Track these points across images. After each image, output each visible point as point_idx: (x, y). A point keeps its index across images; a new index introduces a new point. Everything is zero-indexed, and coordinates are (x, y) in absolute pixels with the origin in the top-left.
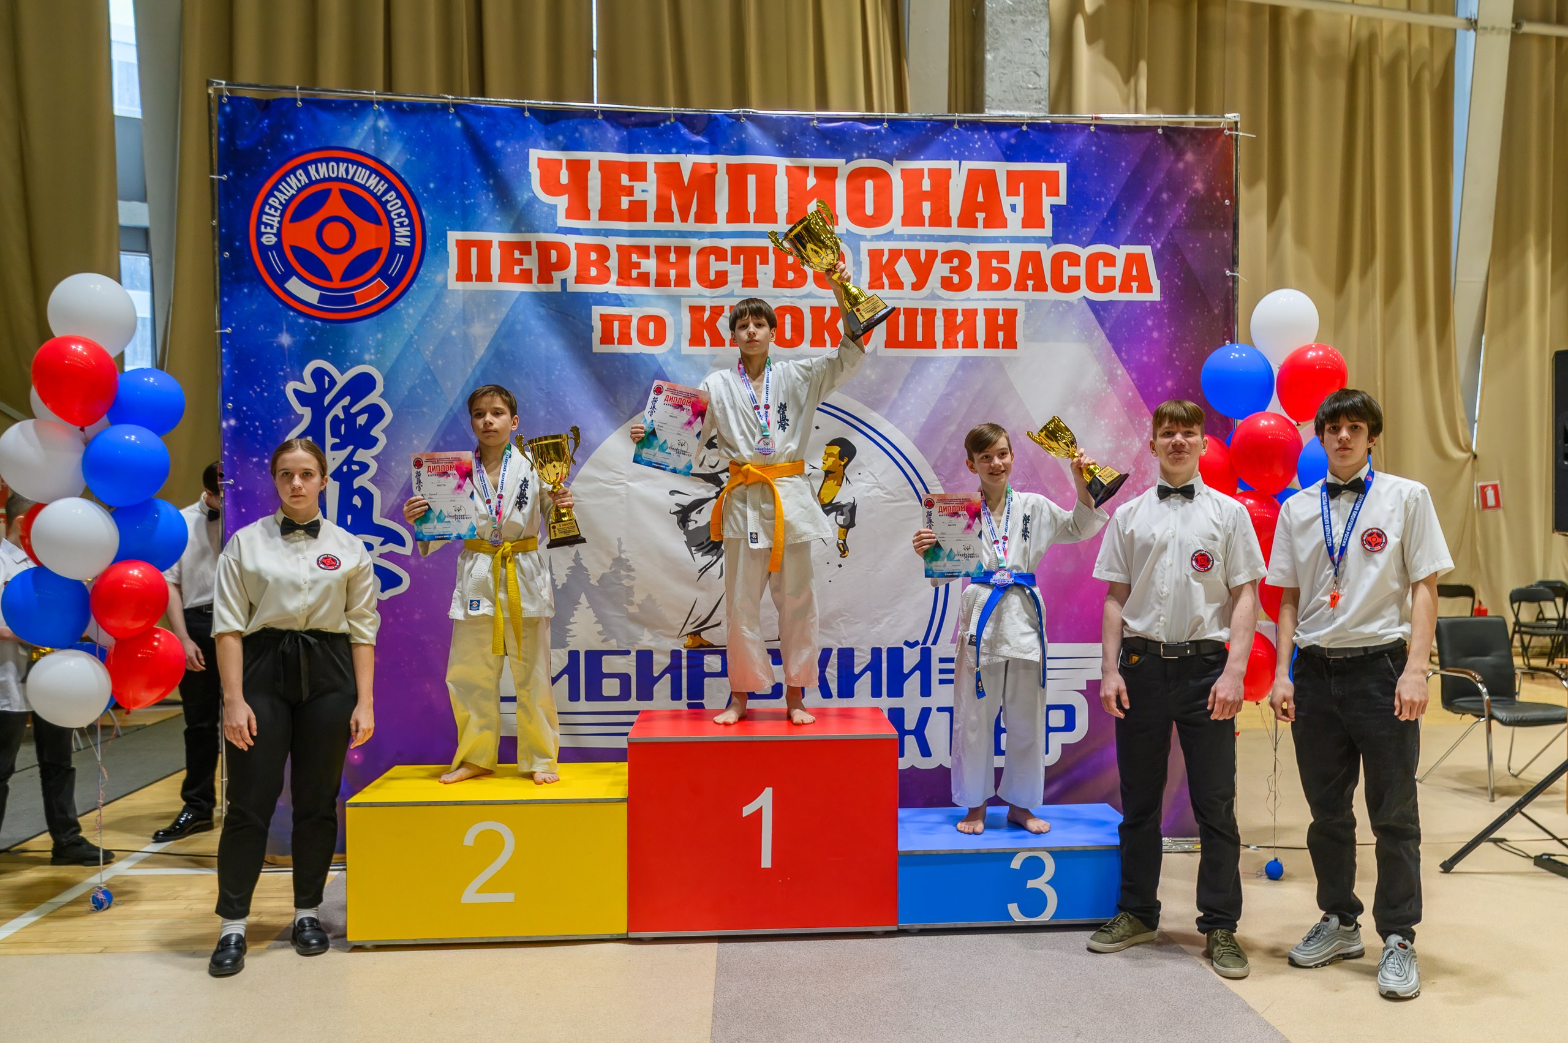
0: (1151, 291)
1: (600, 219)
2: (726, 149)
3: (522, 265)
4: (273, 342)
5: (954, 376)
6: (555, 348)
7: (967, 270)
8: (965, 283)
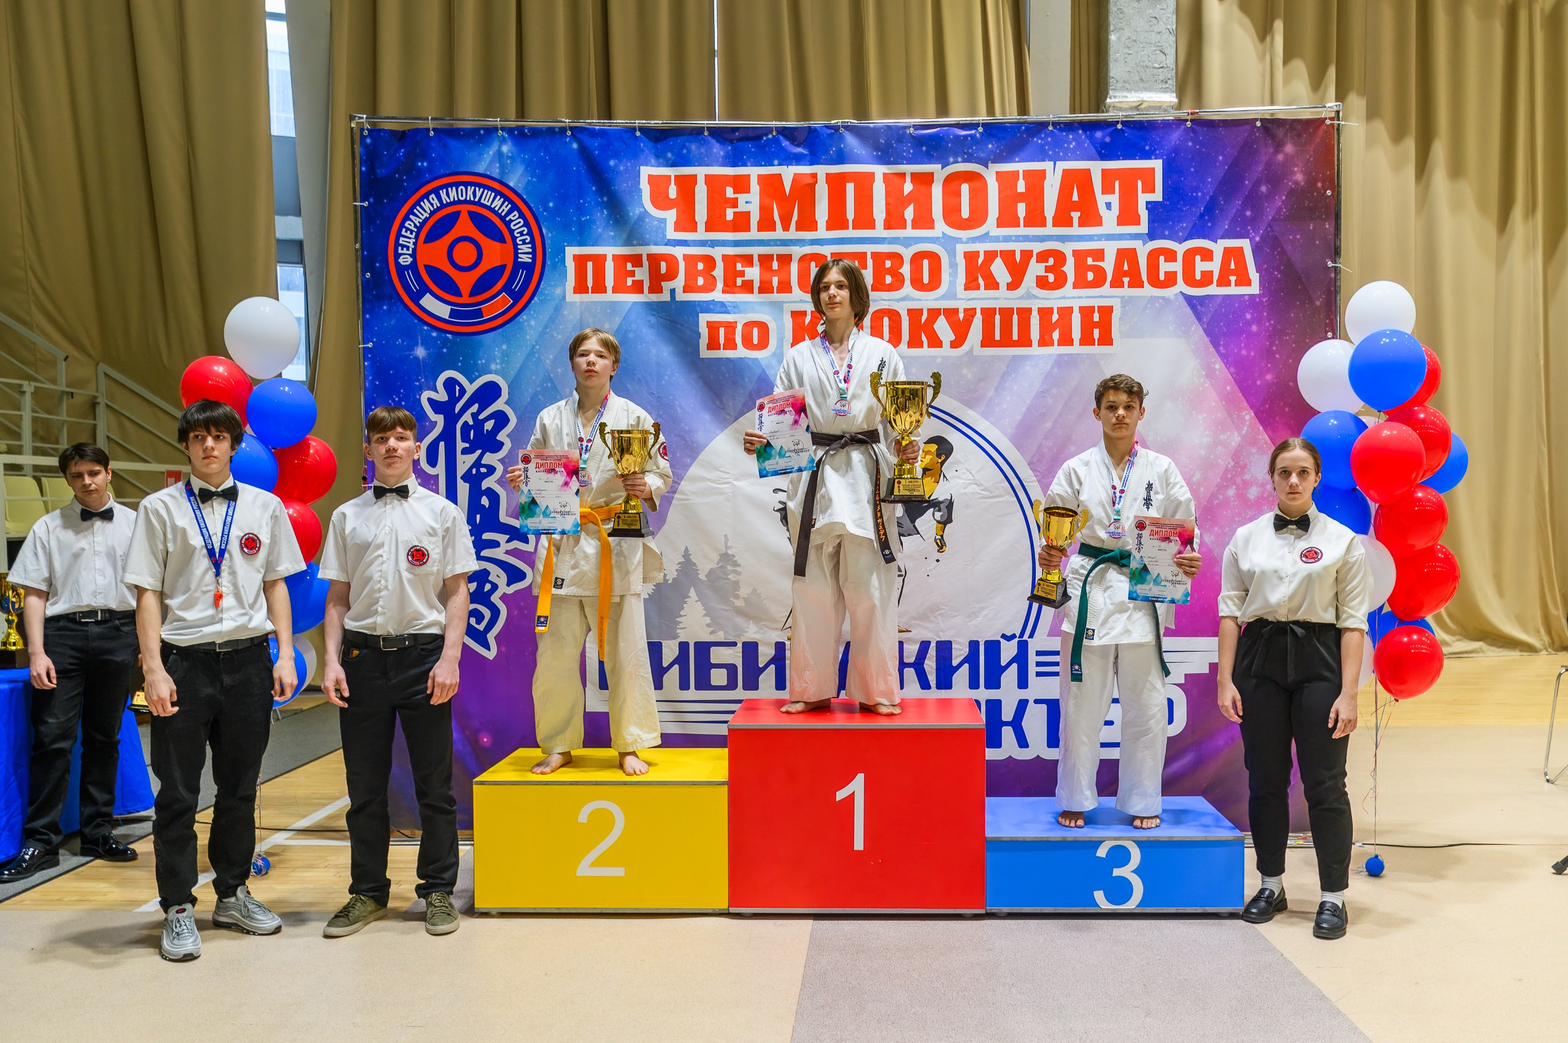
0: (1250, 285)
1: (707, 231)
2: (825, 159)
3: (634, 277)
4: (410, 355)
5: (1049, 374)
6: (665, 354)
7: (1063, 269)
8: (1060, 283)
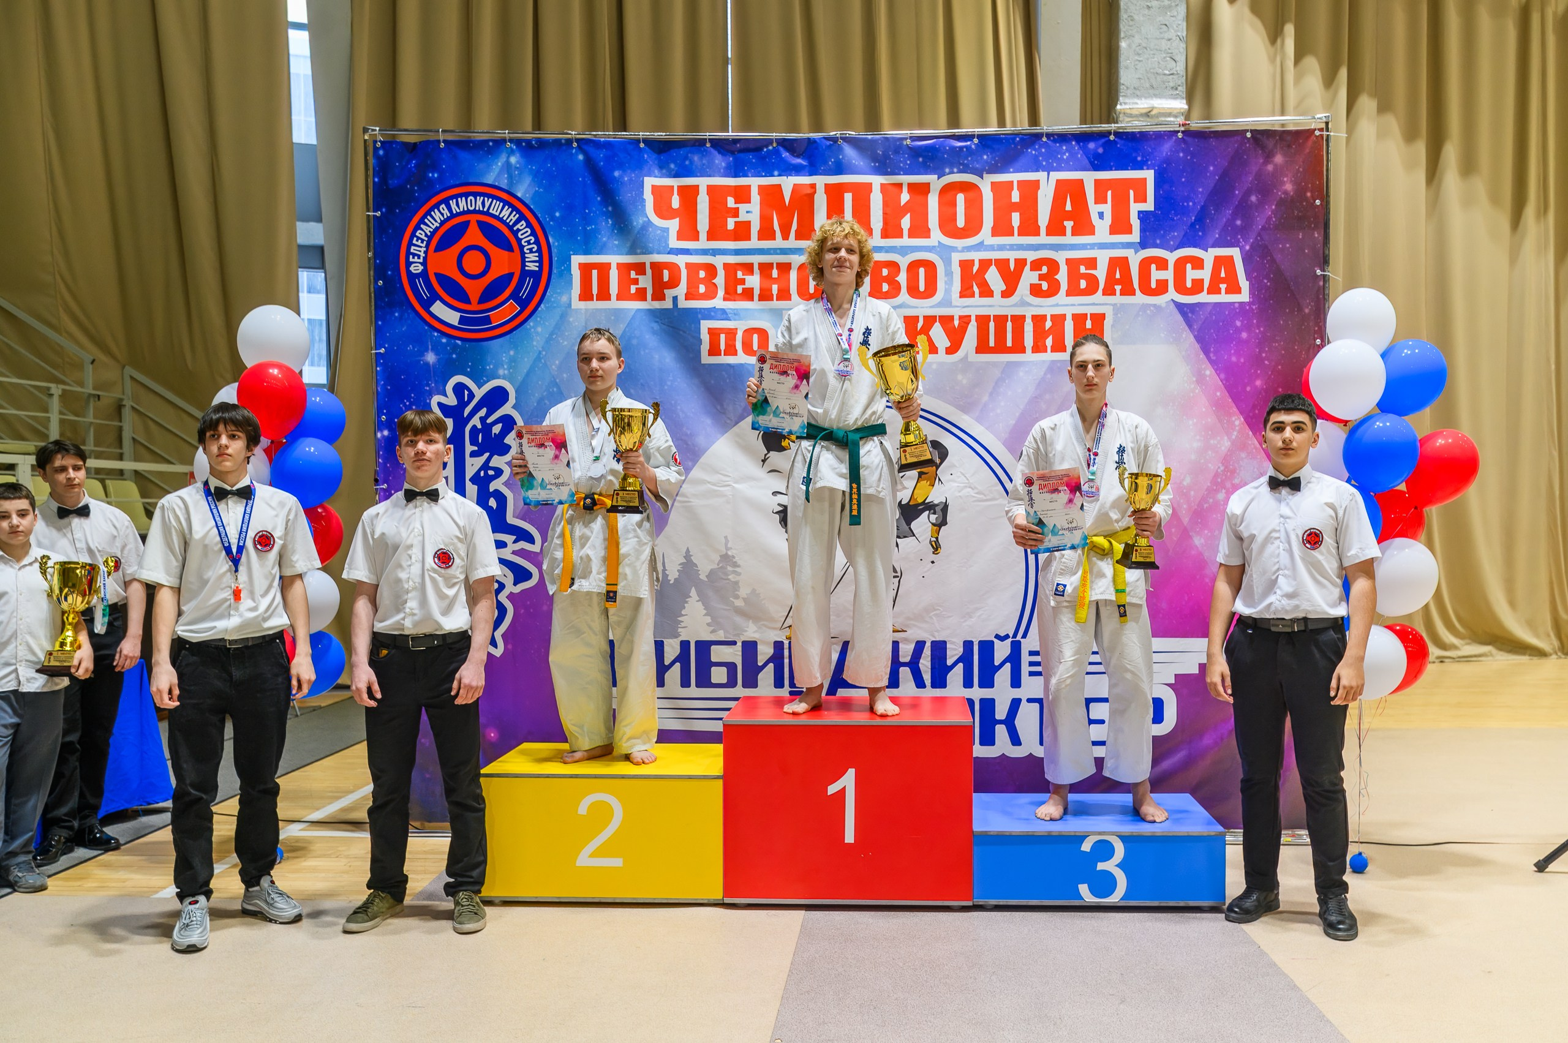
0: (1240, 292)
1: (708, 240)
2: (824, 170)
3: (637, 284)
4: (420, 361)
5: (1043, 380)
6: (668, 360)
7: (1056, 277)
8: (1053, 290)
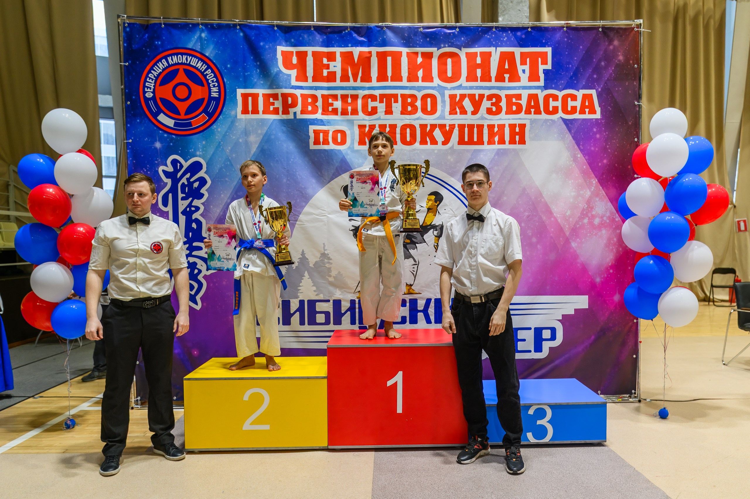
0: (596, 113)
1: (313, 81)
2: (376, 44)
3: (274, 105)
4: (151, 147)
5: (493, 159)
6: (291, 147)
7: (500, 104)
8: (499, 111)
